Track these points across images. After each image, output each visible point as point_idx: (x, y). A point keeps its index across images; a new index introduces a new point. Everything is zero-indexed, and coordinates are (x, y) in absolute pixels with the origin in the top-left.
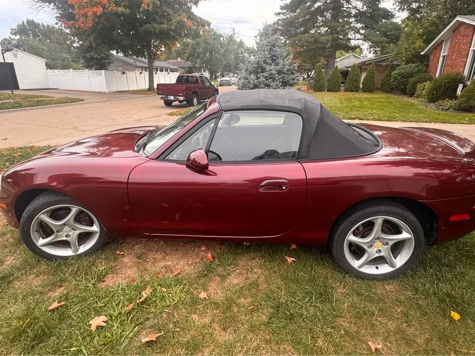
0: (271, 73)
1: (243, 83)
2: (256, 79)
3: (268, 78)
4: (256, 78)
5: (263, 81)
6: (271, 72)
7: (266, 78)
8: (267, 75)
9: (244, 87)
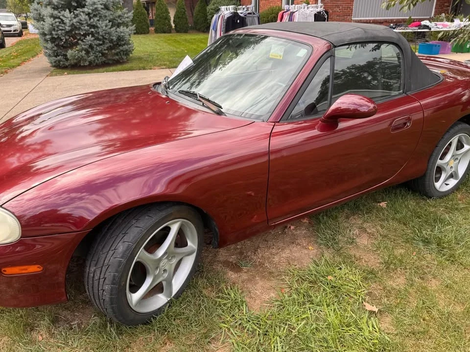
0: (96, 8)
1: (52, 25)
2: (75, 18)
3: (92, 16)
4: (73, 16)
5: (86, 20)
6: (96, 6)
7: (89, 14)
8: (90, 11)
9: (54, 30)
